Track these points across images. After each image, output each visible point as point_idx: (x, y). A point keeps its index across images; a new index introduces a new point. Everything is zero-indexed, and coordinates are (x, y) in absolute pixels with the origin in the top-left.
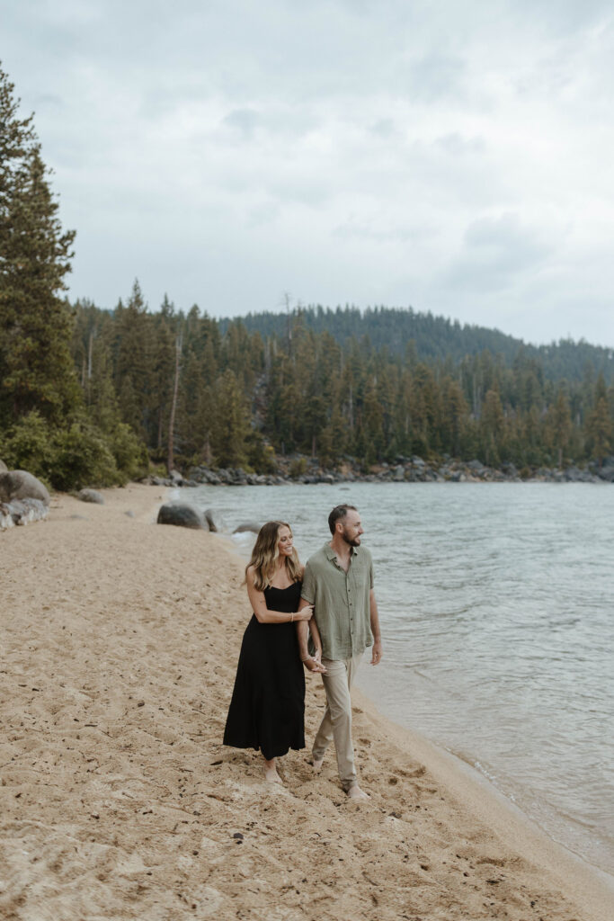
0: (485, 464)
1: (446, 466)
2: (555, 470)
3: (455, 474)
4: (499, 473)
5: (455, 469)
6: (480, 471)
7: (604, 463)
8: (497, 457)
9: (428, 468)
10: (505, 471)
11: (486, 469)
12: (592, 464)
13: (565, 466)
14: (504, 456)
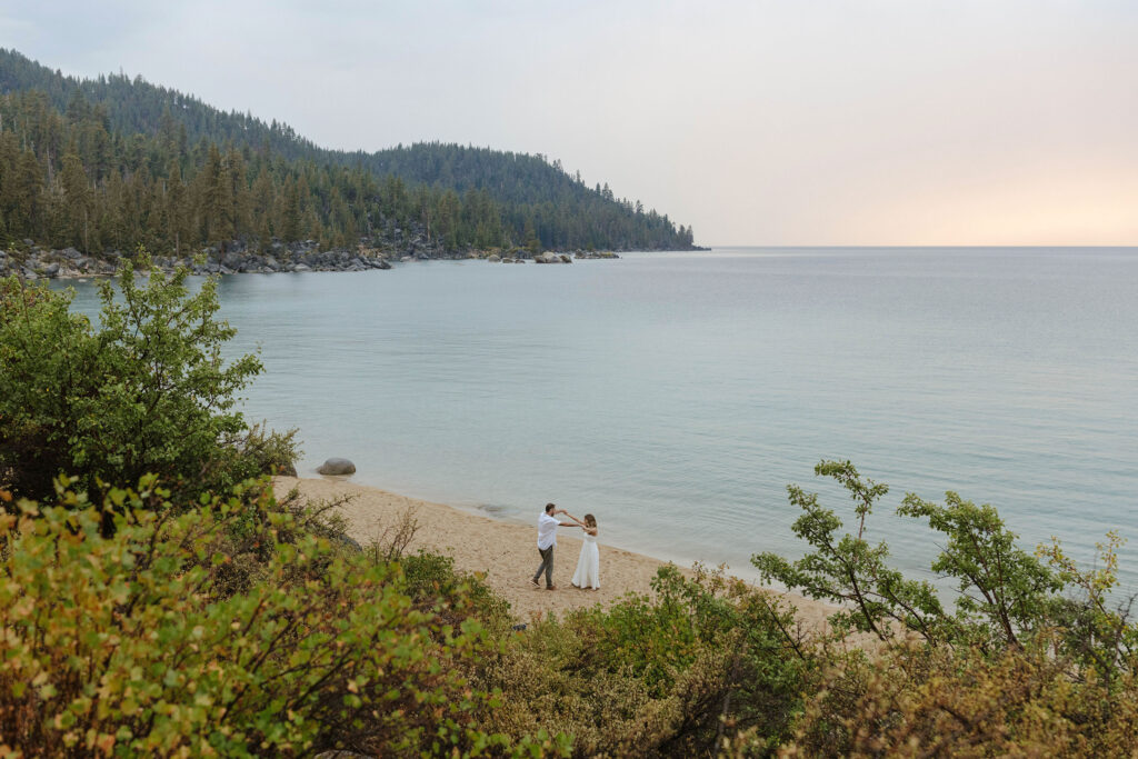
0: (83, 252)
1: (34, 255)
2: (174, 258)
3: (51, 267)
4: (103, 264)
5: (48, 260)
6: (79, 262)
7: (226, 248)
8: (99, 243)
9: (11, 260)
10: (111, 260)
11: (86, 259)
12: (214, 249)
13: (184, 254)
14: (107, 241)
